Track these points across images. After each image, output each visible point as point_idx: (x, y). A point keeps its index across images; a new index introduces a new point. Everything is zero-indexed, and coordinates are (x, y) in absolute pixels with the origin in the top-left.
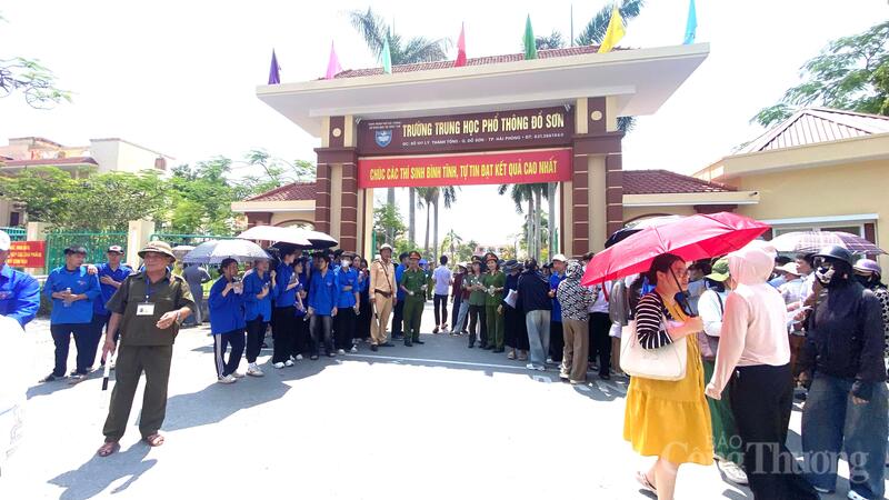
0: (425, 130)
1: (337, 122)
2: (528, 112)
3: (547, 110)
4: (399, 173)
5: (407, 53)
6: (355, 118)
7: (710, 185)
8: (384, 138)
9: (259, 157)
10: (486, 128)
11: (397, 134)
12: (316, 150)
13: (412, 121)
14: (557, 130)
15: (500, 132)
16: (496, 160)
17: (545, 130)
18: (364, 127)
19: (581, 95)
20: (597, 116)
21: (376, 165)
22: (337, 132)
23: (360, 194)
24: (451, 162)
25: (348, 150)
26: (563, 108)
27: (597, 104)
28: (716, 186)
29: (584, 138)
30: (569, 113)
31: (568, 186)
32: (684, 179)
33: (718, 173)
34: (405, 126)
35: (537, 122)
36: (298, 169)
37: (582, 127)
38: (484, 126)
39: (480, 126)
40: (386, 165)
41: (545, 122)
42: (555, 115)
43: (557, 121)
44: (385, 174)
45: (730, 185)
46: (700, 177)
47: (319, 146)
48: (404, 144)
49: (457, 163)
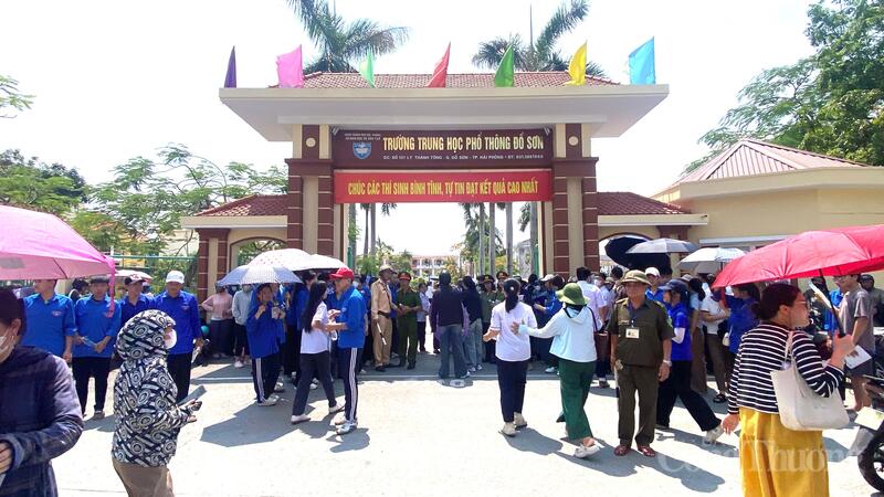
0: (407, 144)
1: (311, 131)
2: (510, 133)
3: (529, 132)
4: (380, 188)
5: (350, 37)
6: (331, 128)
7: (670, 207)
8: (362, 150)
9: (177, 155)
10: (470, 146)
11: (377, 147)
12: (287, 161)
13: (393, 134)
14: (537, 151)
15: (484, 151)
16: (480, 178)
17: (525, 151)
18: (340, 138)
19: (560, 121)
20: (574, 141)
21: (355, 179)
22: (311, 142)
23: (337, 209)
24: (436, 178)
25: (324, 163)
26: (543, 130)
27: (574, 130)
28: (674, 209)
29: (562, 162)
30: (547, 135)
31: (548, 205)
32: (648, 201)
33: (676, 196)
34: (385, 139)
35: (518, 143)
36: (231, 172)
37: (560, 151)
38: (468, 144)
39: (464, 143)
40: (366, 179)
41: (526, 143)
42: (535, 137)
43: (536, 143)
44: (365, 188)
45: (685, 207)
46: (660, 199)
47: (290, 156)
48: (385, 158)
49: (441, 179)
